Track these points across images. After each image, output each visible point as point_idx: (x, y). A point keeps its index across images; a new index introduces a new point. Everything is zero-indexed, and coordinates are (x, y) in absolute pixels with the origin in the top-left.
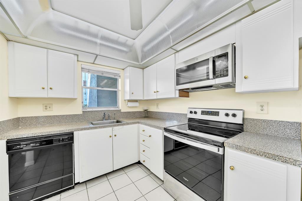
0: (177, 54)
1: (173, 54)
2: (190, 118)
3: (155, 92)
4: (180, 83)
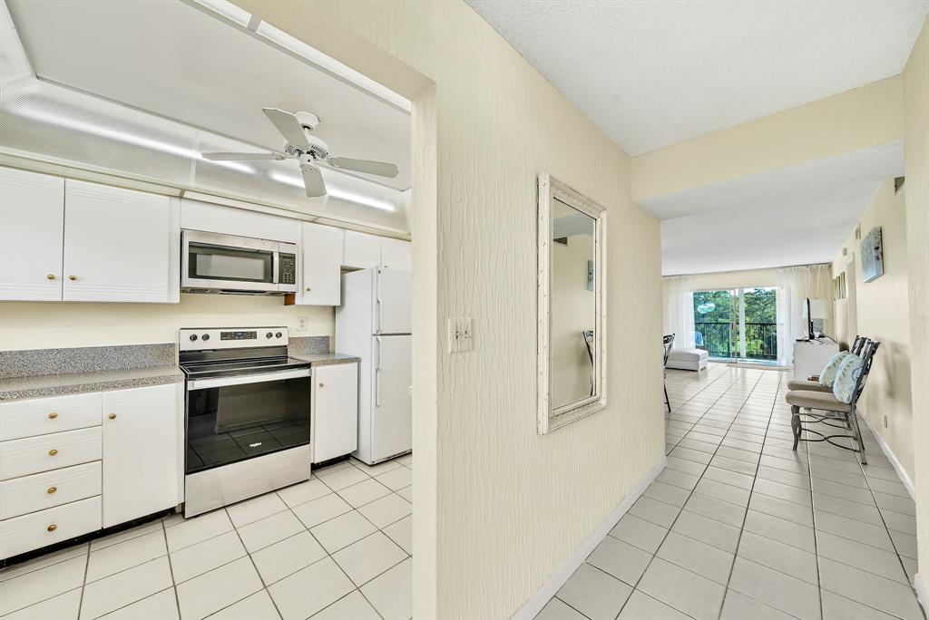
0: (176, 202)
1: (169, 195)
2: (189, 351)
3: (51, 278)
4: (198, 274)
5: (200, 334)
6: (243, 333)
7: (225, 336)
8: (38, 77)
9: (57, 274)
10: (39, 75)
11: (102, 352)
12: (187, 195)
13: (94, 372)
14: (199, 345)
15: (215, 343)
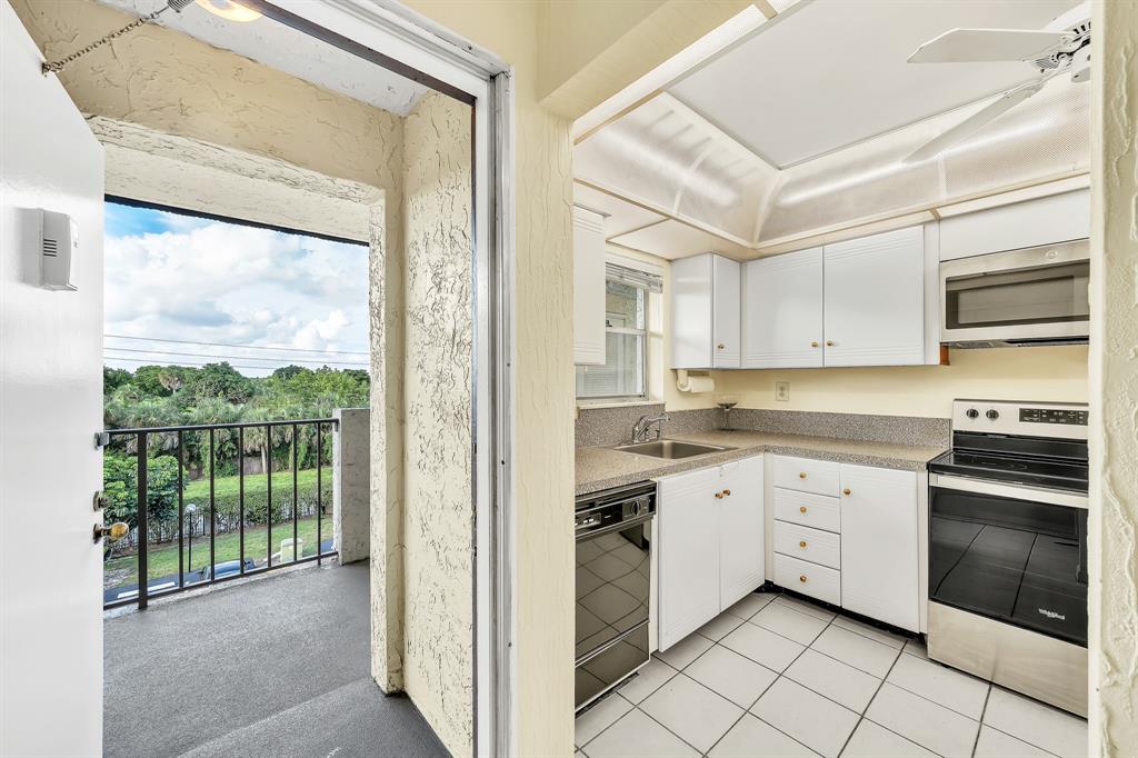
0: (932, 229)
1: (921, 224)
2: (966, 433)
3: (814, 346)
4: (962, 321)
5: (982, 409)
6: (1065, 412)
7: (1026, 415)
8: (780, 169)
9: (819, 342)
10: (781, 166)
11: (868, 420)
12: (943, 213)
13: (861, 441)
14: (982, 425)
15: (1010, 424)
